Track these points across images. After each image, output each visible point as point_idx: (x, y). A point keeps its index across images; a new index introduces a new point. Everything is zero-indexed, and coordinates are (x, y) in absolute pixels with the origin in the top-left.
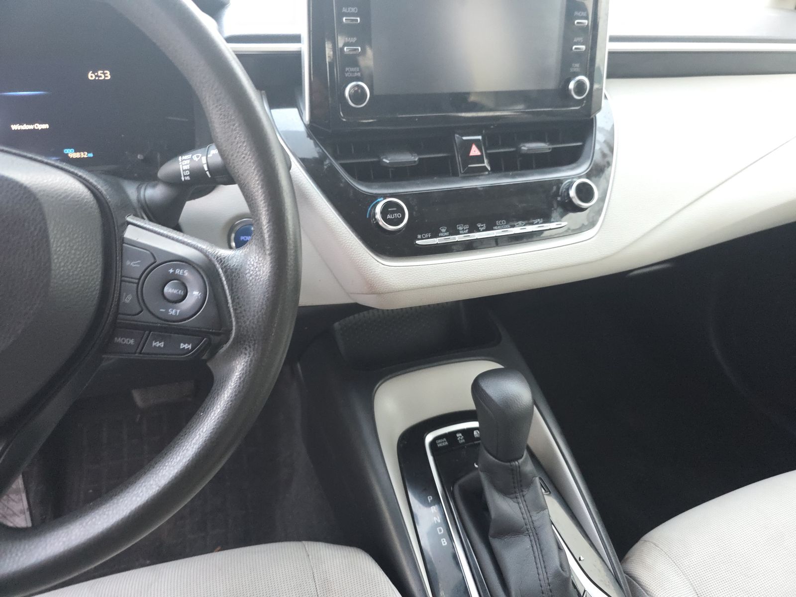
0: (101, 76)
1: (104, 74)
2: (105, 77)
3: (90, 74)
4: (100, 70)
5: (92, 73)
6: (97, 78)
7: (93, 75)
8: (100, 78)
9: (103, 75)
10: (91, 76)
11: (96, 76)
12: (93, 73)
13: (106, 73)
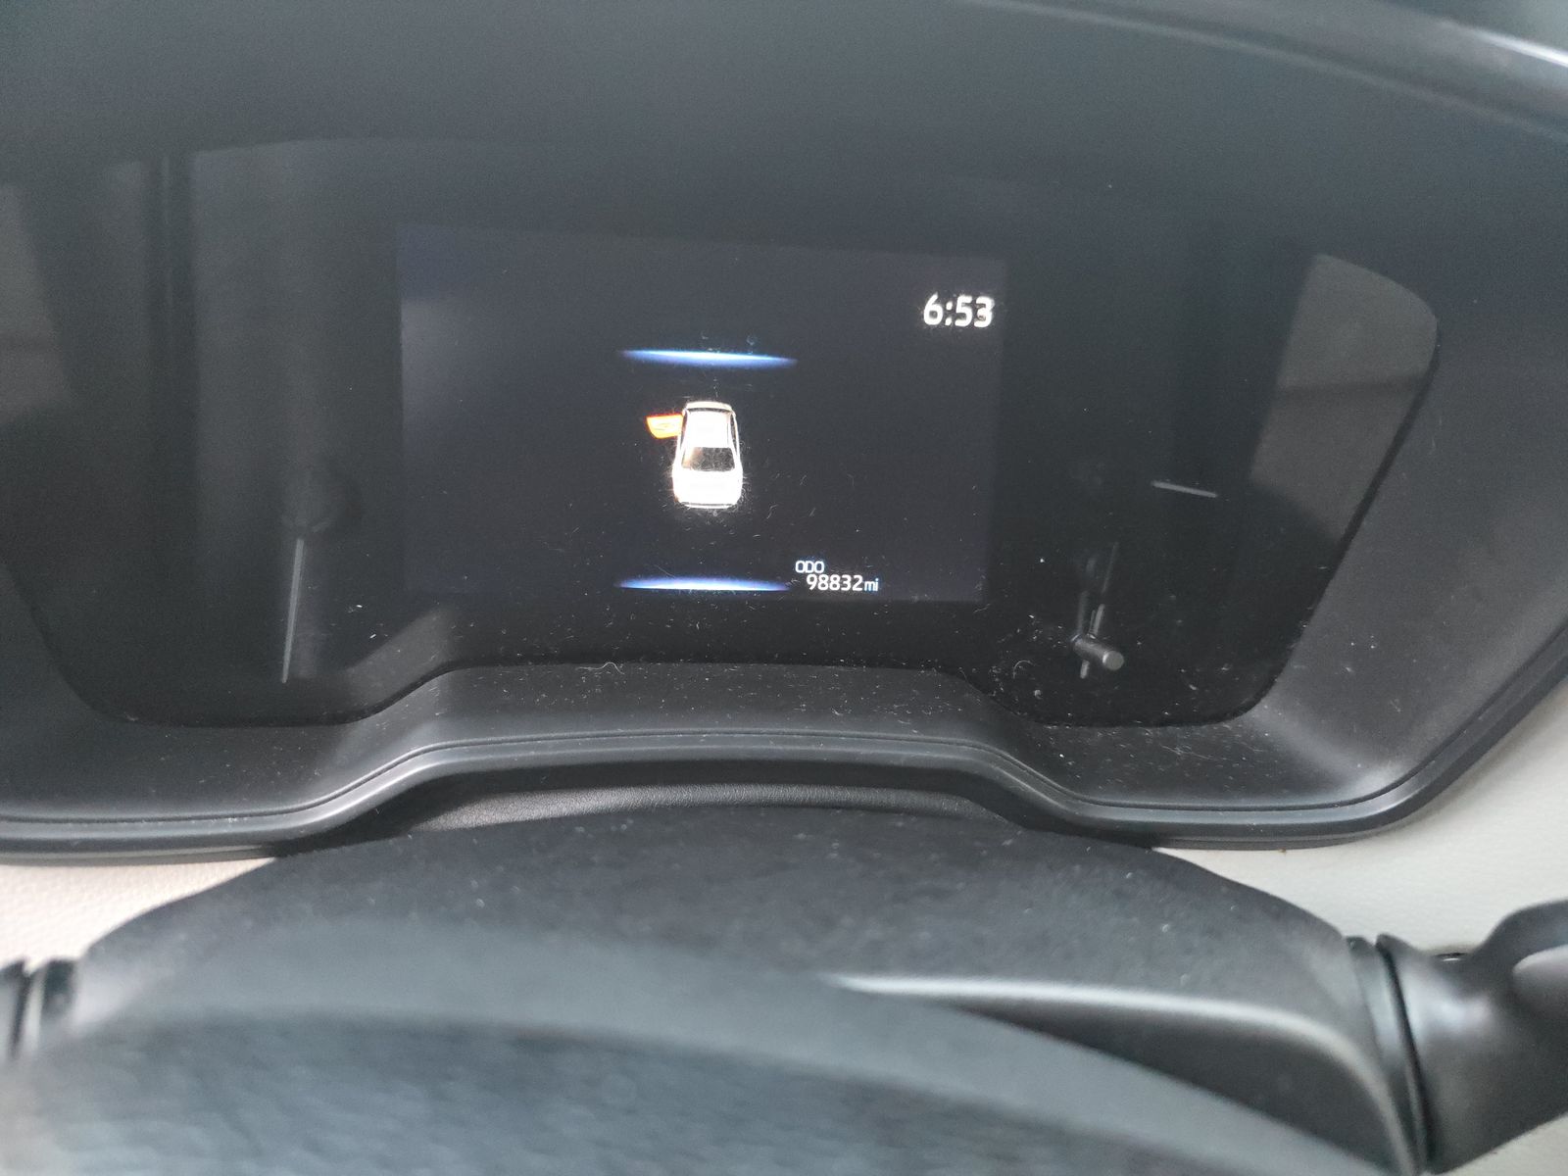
0: (962, 316)
1: (975, 307)
2: (975, 317)
3: (932, 305)
4: (967, 293)
5: (937, 302)
6: (948, 322)
7: (939, 309)
8: (959, 323)
9: (969, 312)
10: (933, 312)
11: (946, 314)
12: (942, 301)
13: (983, 305)
